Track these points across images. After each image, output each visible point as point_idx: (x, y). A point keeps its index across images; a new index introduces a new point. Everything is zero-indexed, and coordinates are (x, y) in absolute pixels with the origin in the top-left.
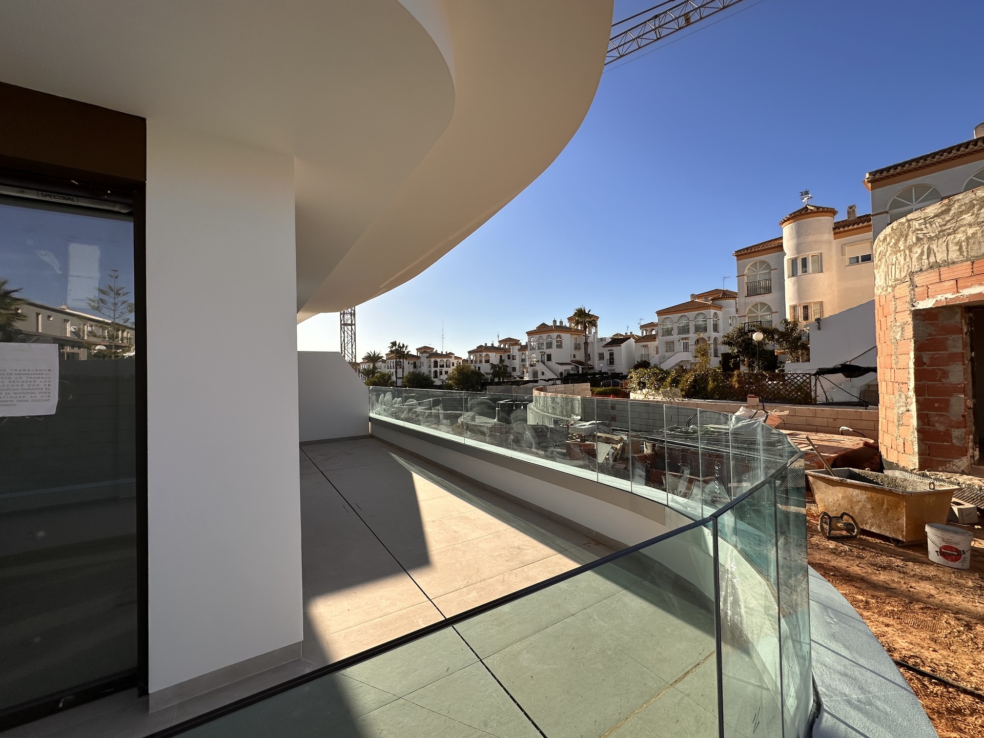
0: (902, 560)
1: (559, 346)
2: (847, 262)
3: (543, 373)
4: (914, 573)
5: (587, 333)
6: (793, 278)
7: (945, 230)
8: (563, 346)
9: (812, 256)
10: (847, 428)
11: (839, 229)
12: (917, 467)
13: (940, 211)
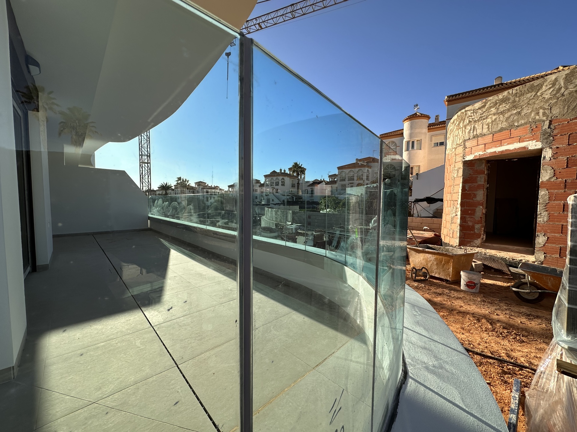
0: (449, 290)
1: (283, 185)
2: (433, 145)
3: (273, 200)
4: (454, 296)
5: (299, 178)
6: (407, 152)
7: (482, 117)
8: (285, 184)
9: (417, 141)
10: (427, 228)
11: (431, 127)
12: (458, 245)
13: (481, 106)
